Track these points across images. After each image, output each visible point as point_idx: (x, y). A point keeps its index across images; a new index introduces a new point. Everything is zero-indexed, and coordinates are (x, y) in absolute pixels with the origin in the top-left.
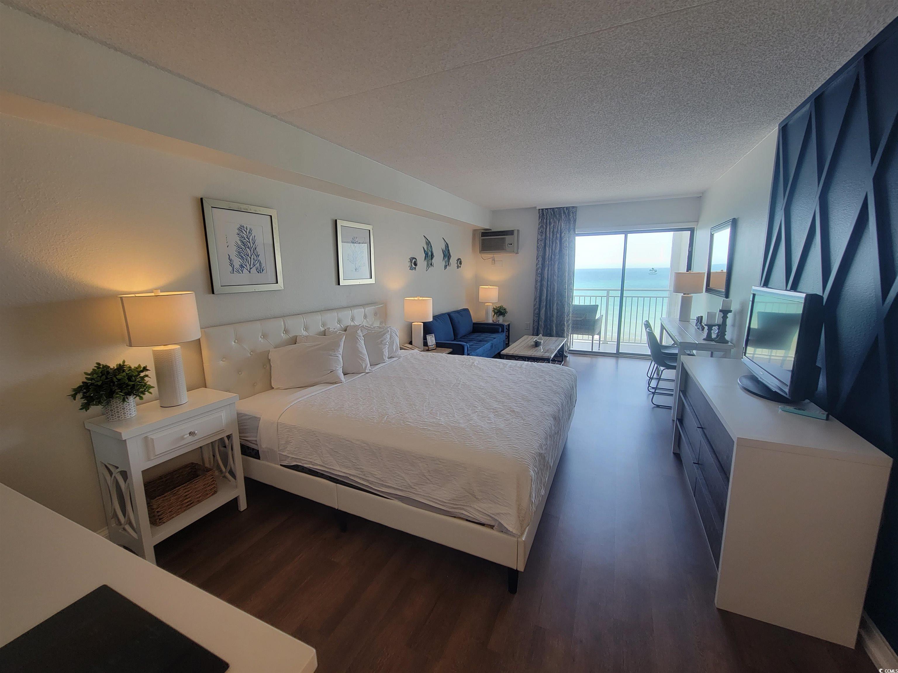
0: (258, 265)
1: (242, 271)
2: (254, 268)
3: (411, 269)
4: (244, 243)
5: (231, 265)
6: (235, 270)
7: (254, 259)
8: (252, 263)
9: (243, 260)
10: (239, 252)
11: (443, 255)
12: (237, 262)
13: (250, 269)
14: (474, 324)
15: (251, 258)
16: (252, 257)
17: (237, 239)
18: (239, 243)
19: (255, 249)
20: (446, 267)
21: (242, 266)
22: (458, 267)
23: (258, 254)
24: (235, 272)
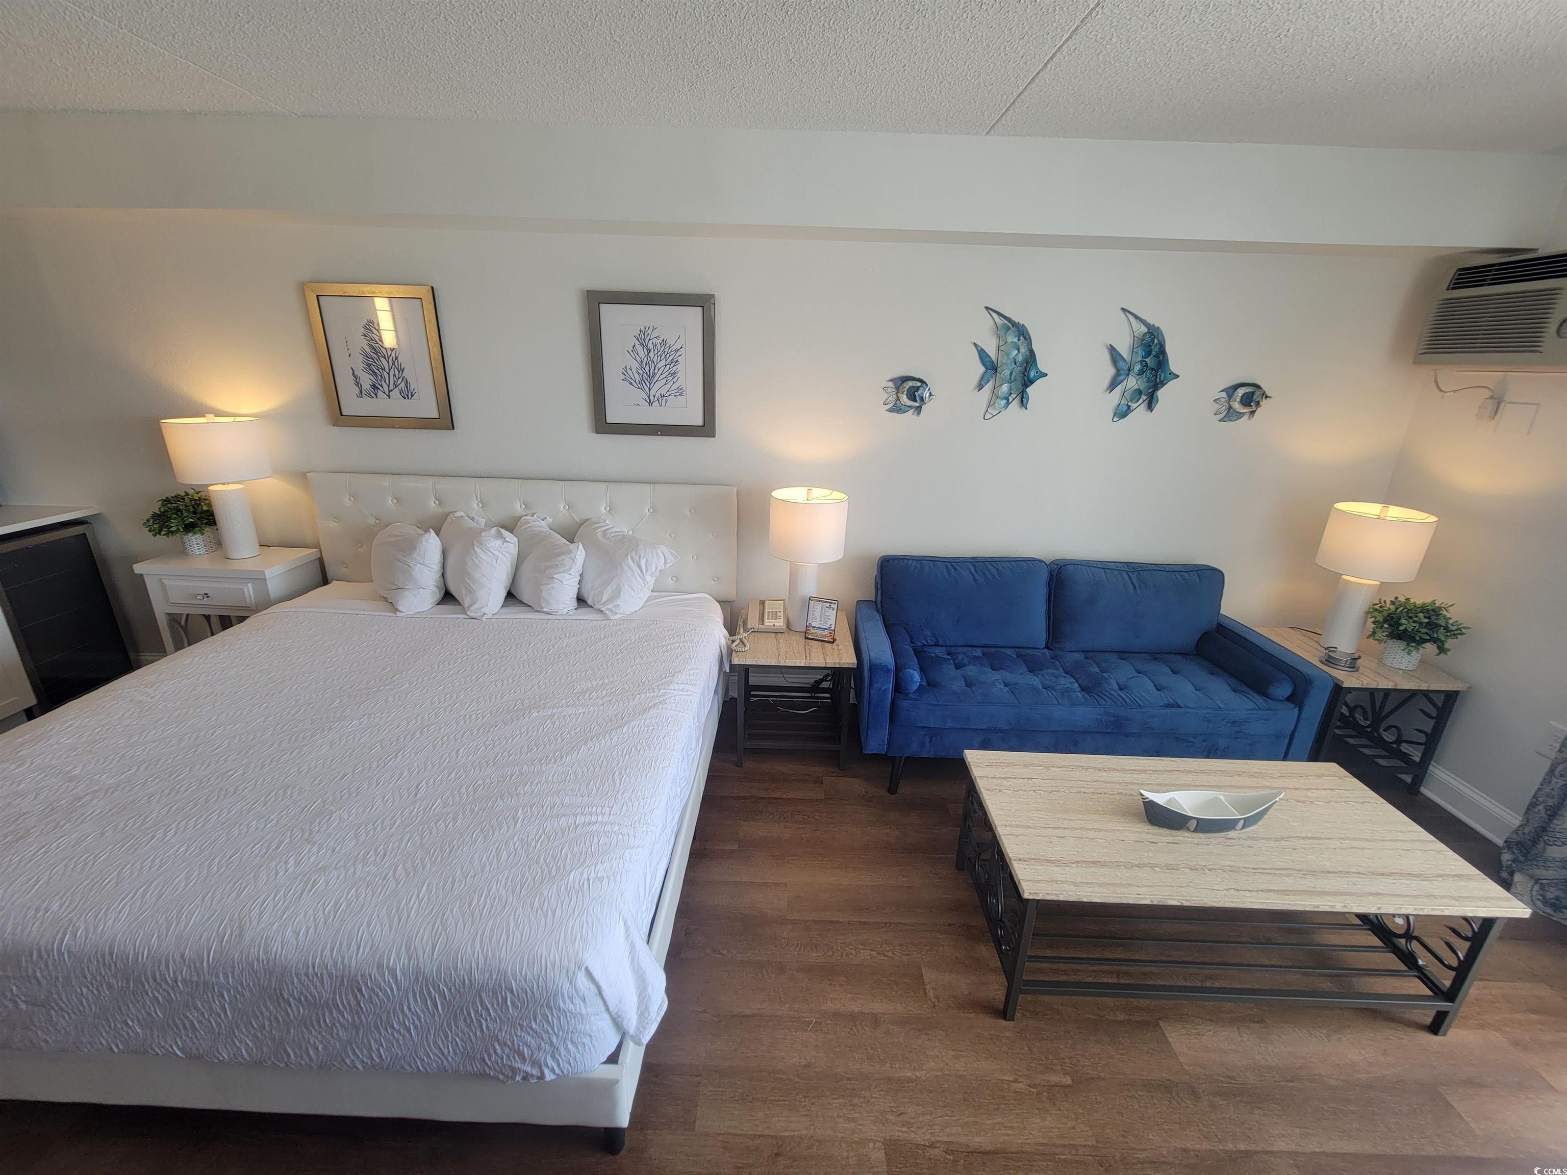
0: (403, 384)
1: (376, 395)
2: (397, 390)
3: (897, 409)
4: (375, 350)
5: (358, 384)
6: (364, 392)
7: (394, 375)
8: (392, 382)
9: (377, 376)
10: (369, 365)
11: (1112, 371)
12: (366, 381)
13: (389, 392)
14: (1220, 626)
15: (389, 374)
16: (392, 371)
17: (364, 343)
18: (368, 349)
19: (396, 358)
20: (1122, 413)
21: (374, 387)
22: (1230, 415)
23: (402, 367)
24: (364, 396)
